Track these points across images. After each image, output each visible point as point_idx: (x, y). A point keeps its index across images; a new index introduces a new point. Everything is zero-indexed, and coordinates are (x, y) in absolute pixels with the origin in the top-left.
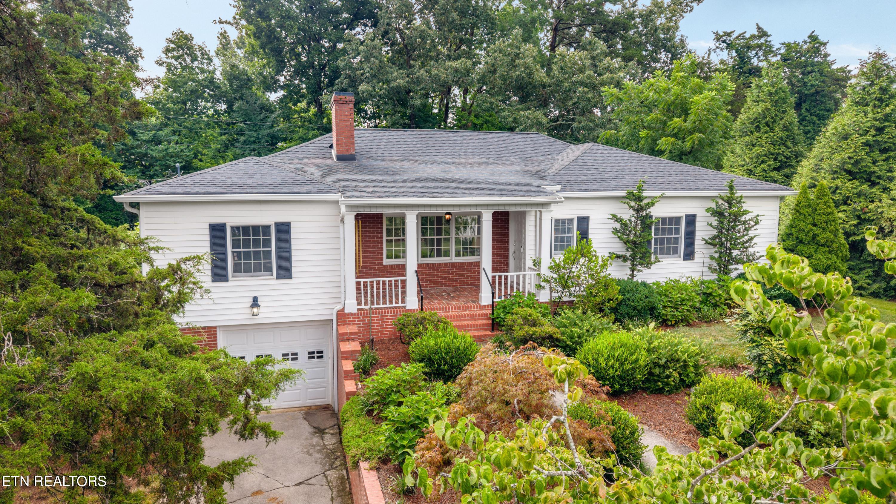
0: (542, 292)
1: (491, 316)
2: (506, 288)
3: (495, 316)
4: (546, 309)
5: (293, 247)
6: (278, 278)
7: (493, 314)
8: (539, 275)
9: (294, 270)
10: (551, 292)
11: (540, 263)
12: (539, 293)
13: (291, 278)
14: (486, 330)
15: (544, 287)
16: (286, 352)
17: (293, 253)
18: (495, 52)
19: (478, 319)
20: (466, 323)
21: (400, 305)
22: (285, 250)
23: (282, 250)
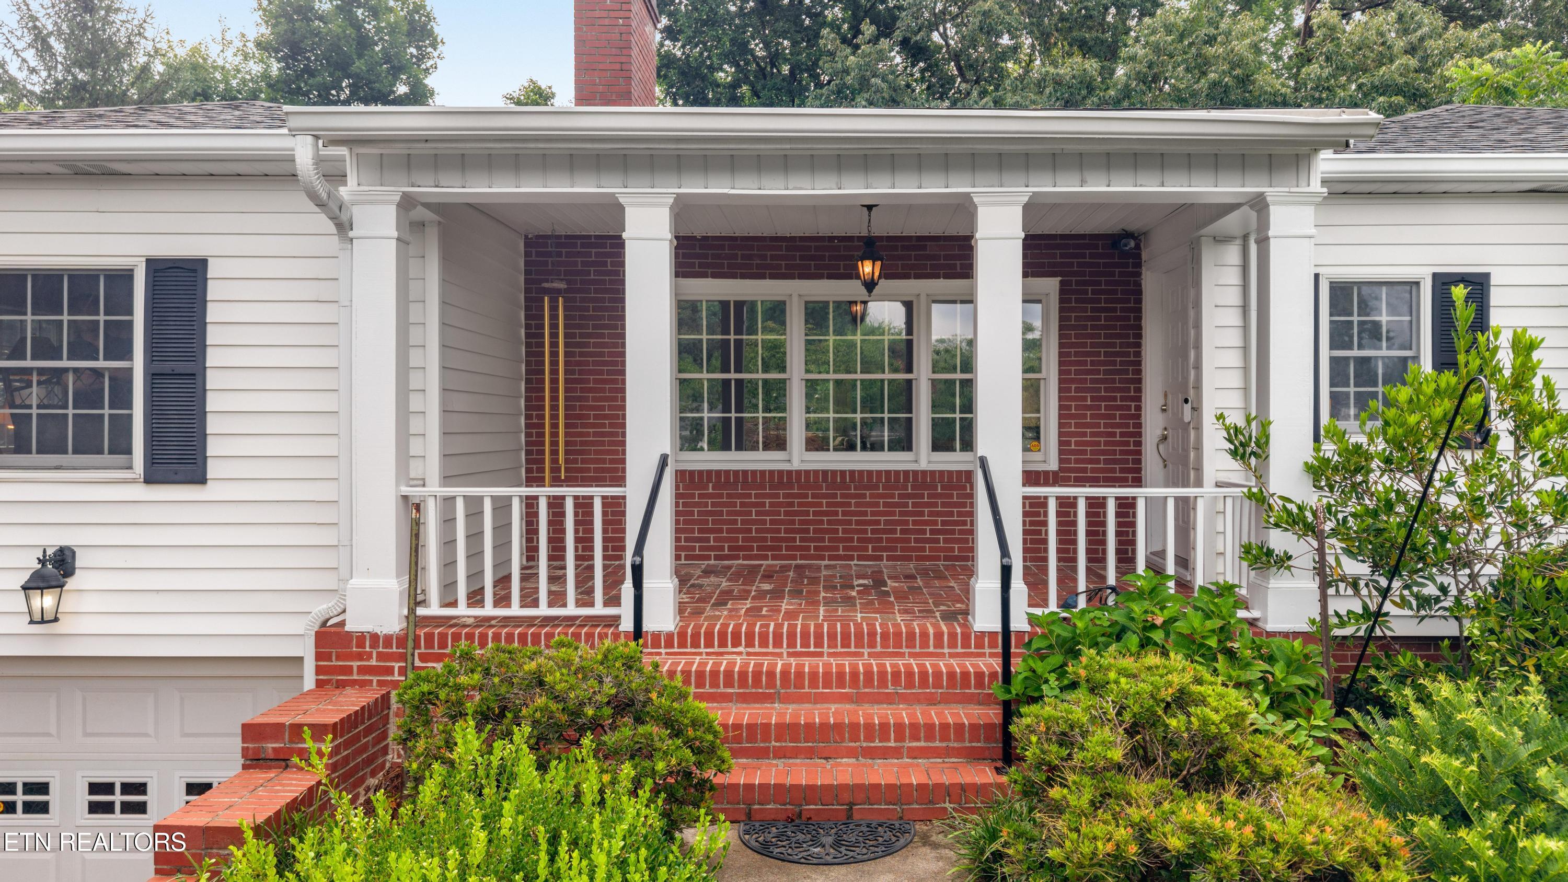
0: (1279, 583)
1: (996, 689)
2: (1096, 557)
3: (1017, 687)
4: (1296, 666)
5: (213, 358)
6: (150, 479)
7: (1007, 677)
8: (1260, 499)
9: (213, 448)
10: (1324, 586)
11: (1264, 442)
12: (1258, 589)
13: (200, 479)
14: (974, 756)
15: (1283, 561)
16: (101, 777)
17: (213, 380)
18: (1154, 32)
19: (947, 700)
20: (877, 713)
21: (599, 610)
22: (181, 367)
23: (167, 367)
